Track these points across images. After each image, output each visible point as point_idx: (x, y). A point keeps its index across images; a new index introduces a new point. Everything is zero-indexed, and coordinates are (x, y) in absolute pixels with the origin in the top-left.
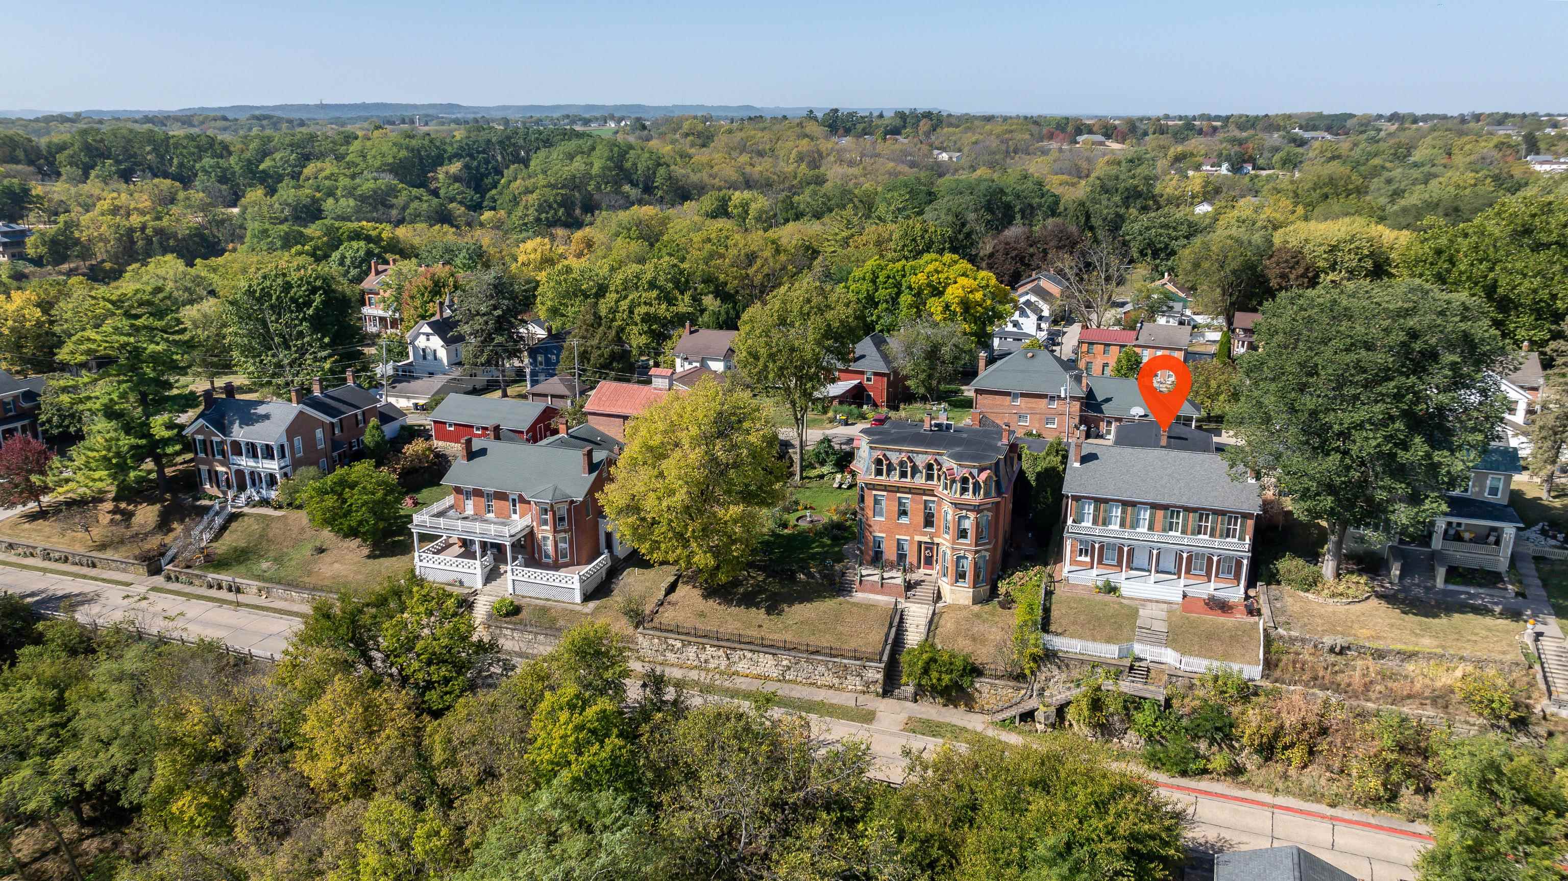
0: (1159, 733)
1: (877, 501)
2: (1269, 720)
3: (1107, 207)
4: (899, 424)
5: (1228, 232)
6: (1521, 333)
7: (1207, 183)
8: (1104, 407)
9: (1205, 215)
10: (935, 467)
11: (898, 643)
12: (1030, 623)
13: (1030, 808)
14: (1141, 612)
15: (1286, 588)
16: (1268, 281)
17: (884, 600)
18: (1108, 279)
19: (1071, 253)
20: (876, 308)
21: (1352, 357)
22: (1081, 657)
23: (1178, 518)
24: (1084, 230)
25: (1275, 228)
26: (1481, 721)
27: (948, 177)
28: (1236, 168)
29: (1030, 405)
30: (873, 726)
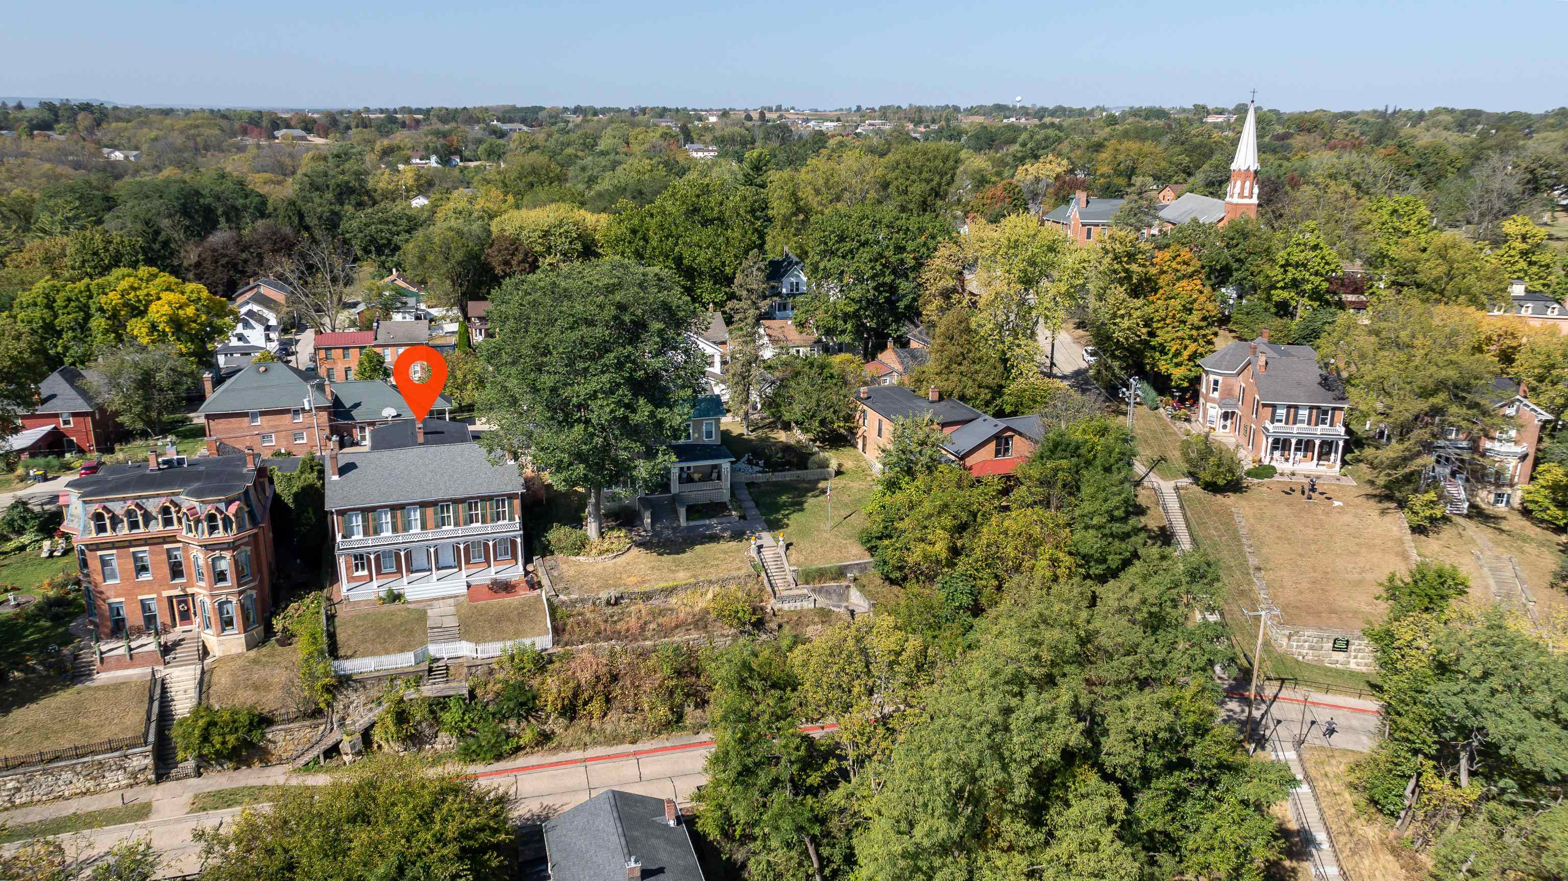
0: (469, 726)
1: (104, 563)
2: (566, 682)
3: (320, 205)
4: (120, 467)
5: (446, 225)
6: (706, 297)
7: (418, 177)
8: (354, 413)
9: (423, 208)
10: (173, 509)
11: (165, 716)
12: (316, 654)
13: (352, 845)
14: (430, 613)
15: (559, 556)
16: (493, 269)
17: (137, 673)
18: (334, 280)
19: (290, 256)
20: (60, 337)
21: (576, 334)
22: (377, 674)
23: (448, 511)
24: (299, 231)
25: (491, 218)
26: (733, 631)
27: (127, 179)
28: (445, 160)
29: (272, 423)
30: (154, 818)
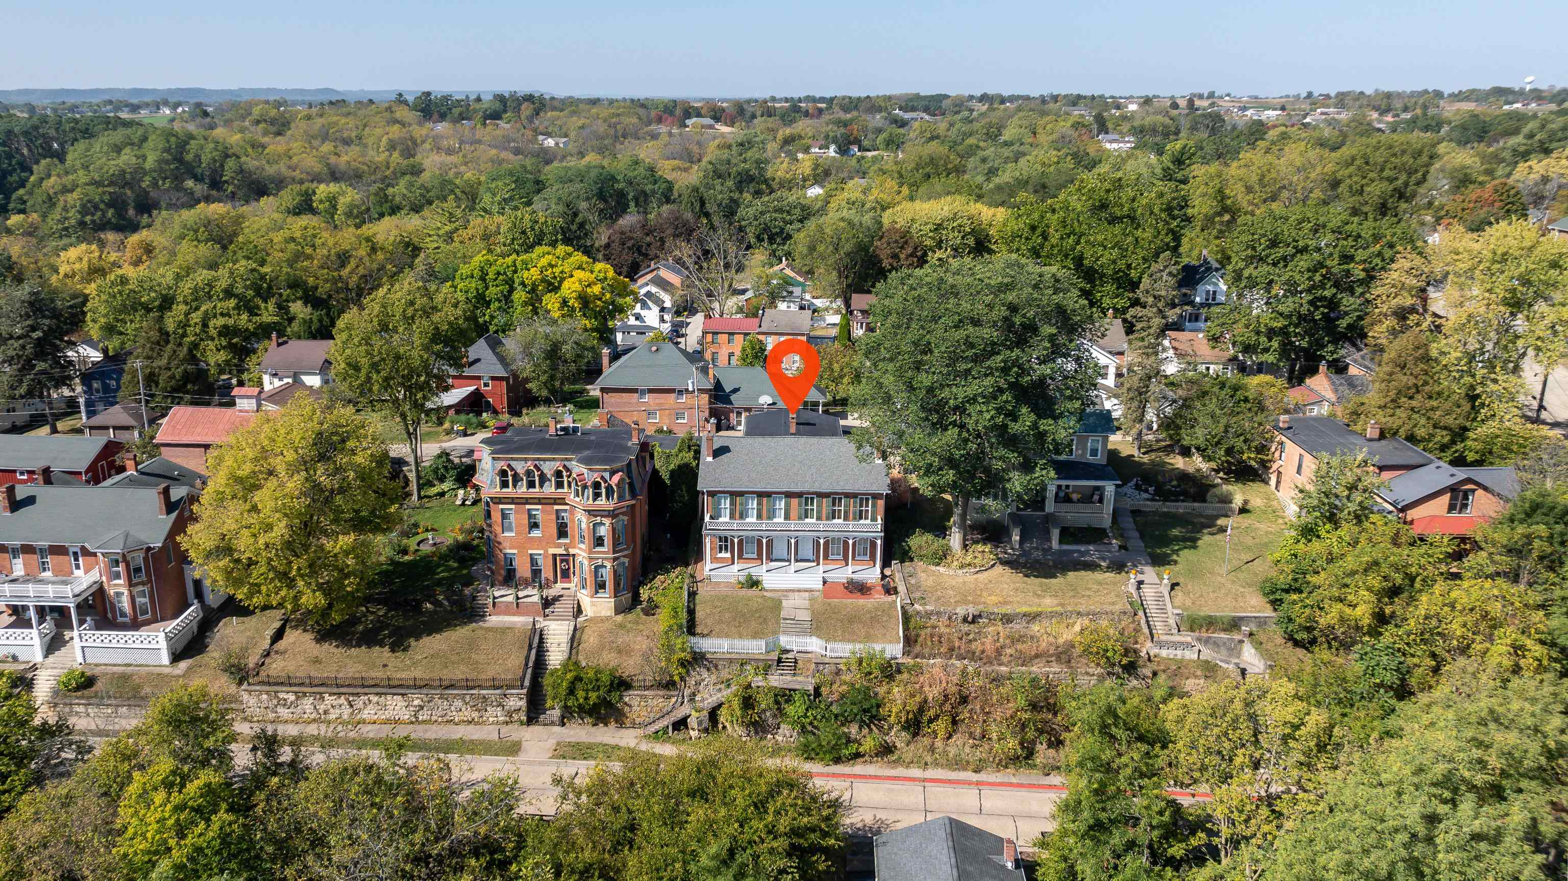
0: (811, 723)
1: (504, 516)
2: (912, 696)
3: (721, 192)
4: (523, 430)
5: (839, 215)
6: (1106, 302)
7: (817, 166)
8: (733, 398)
9: (817, 198)
10: (564, 473)
11: (540, 664)
12: (675, 627)
13: (690, 819)
14: (784, 603)
15: (919, 564)
16: (880, 261)
17: (520, 621)
18: (727, 266)
19: (688, 241)
20: (488, 307)
21: (960, 334)
22: (729, 656)
23: (812, 504)
24: (699, 217)
25: (884, 209)
26: (1099, 670)
27: (555, 164)
28: (843, 150)
29: (657, 401)
30: (522, 757)
